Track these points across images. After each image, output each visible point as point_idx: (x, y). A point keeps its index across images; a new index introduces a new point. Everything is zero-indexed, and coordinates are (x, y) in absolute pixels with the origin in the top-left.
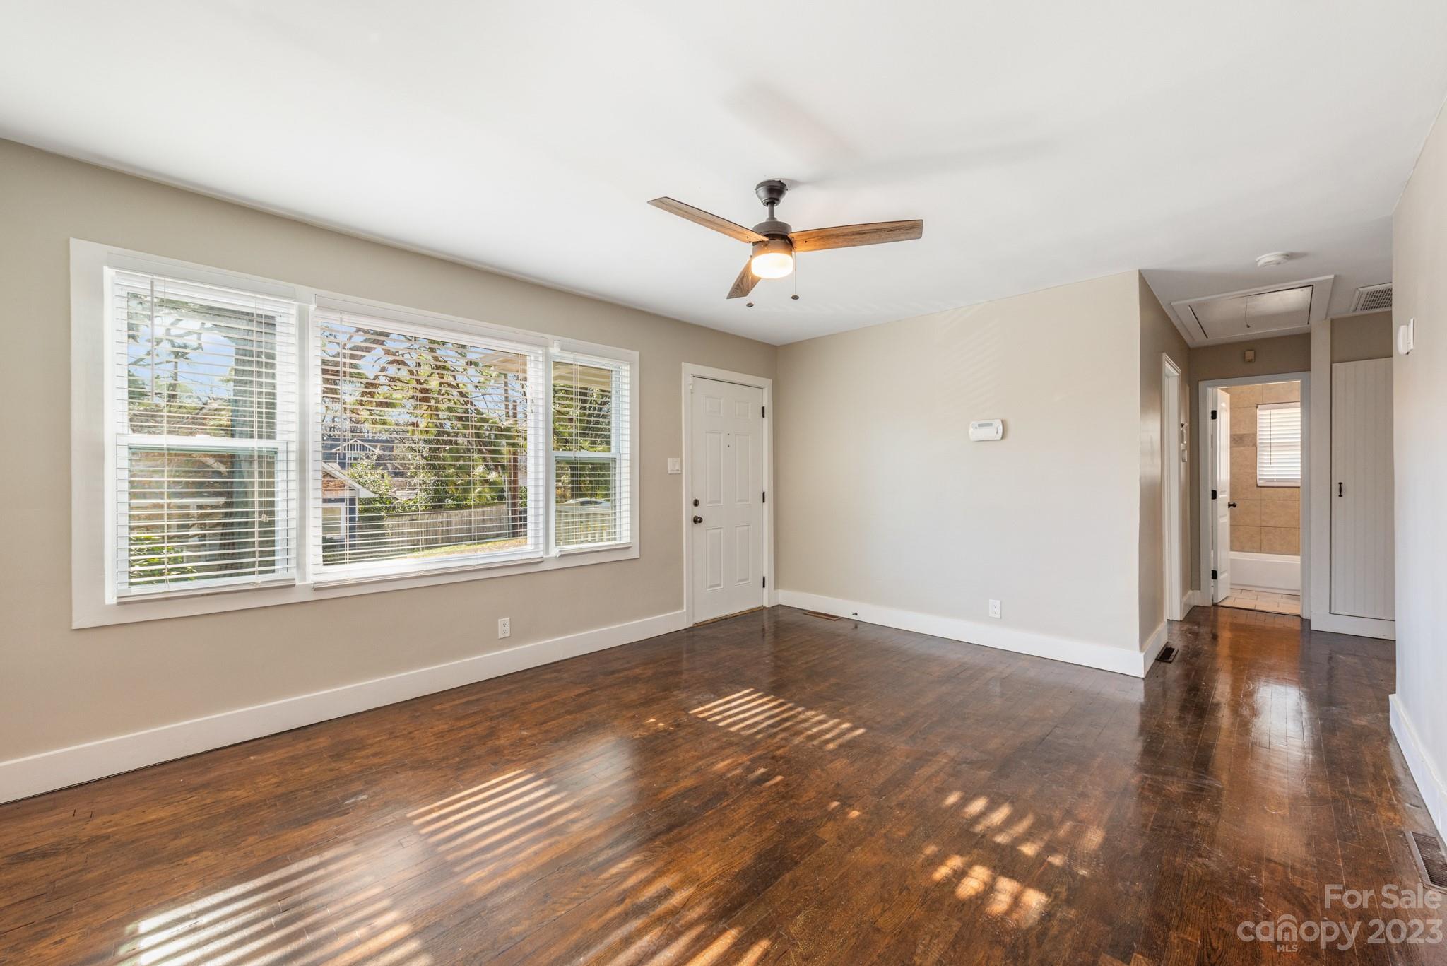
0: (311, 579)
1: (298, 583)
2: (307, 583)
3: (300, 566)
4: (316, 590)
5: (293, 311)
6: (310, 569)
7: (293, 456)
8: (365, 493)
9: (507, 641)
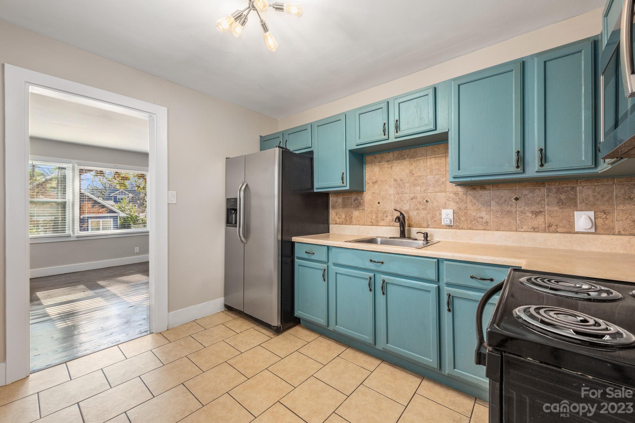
0: (76, 235)
1: (72, 235)
2: (75, 235)
3: (73, 231)
4: (77, 237)
5: (71, 166)
6: (76, 232)
7: (71, 203)
8: (122, 215)
9: (138, 254)
